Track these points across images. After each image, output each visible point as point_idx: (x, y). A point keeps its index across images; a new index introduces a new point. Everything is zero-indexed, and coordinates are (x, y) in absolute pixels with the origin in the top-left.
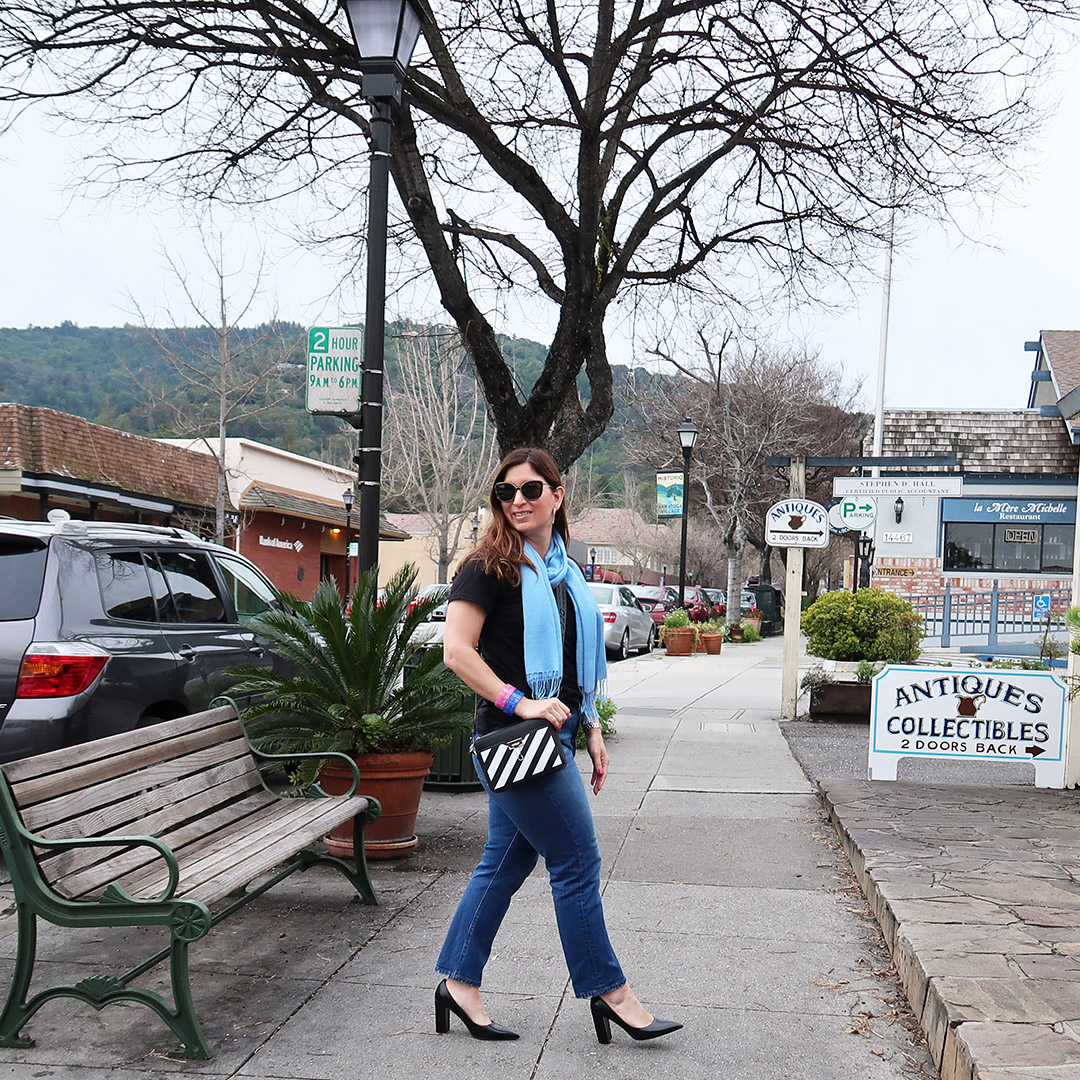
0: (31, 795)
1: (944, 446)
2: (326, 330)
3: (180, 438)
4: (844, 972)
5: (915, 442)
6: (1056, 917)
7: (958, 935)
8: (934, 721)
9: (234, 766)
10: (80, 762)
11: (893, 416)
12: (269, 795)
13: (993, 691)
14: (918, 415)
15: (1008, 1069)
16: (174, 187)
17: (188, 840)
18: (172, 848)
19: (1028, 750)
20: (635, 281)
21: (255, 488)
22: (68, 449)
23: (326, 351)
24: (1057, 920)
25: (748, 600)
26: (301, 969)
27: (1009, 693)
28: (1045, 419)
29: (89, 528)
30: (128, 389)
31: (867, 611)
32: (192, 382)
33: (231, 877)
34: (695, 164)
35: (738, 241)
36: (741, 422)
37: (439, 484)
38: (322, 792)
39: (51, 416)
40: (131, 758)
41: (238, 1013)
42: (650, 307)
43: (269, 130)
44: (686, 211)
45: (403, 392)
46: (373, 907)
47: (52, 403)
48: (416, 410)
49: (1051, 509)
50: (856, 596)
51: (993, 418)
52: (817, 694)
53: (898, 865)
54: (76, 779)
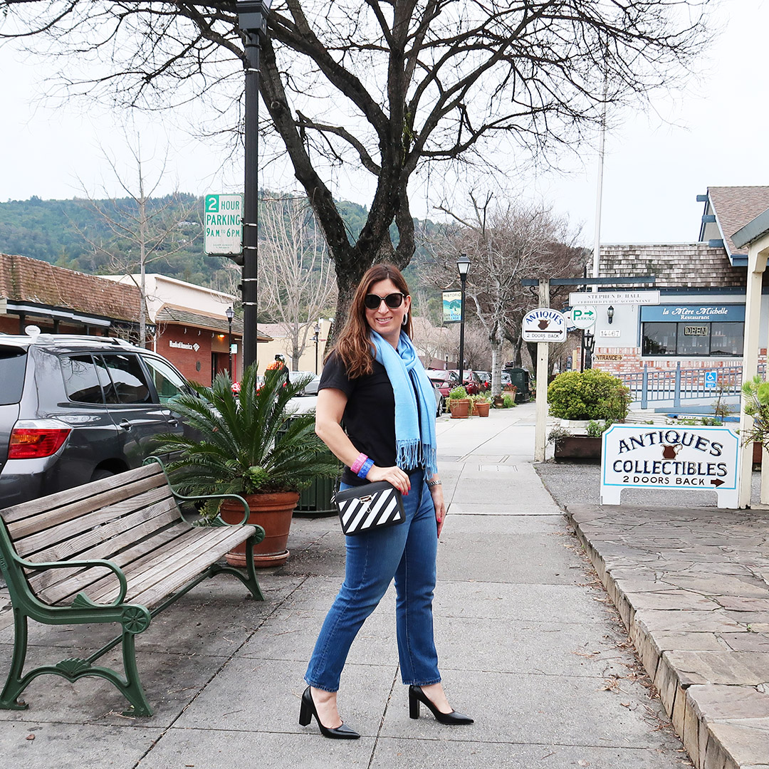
0: (21, 531)
1: (642, 269)
2: (217, 196)
3: (114, 274)
4: (595, 644)
5: (621, 267)
6: (746, 604)
7: (679, 619)
8: (646, 463)
9: (162, 505)
10: (55, 506)
11: (606, 249)
12: (186, 524)
13: (687, 441)
14: (623, 248)
15: (728, 721)
16: (106, 99)
17: (132, 560)
18: (120, 565)
19: (713, 482)
20: (428, 158)
21: (165, 308)
22: (38, 284)
23: (217, 211)
24: (747, 607)
25: (506, 378)
26: (213, 648)
27: (699, 442)
28: (712, 249)
29: (55, 339)
30: (76, 241)
31: (591, 385)
32: (121, 236)
33: (163, 587)
34: (470, 74)
35: (499, 128)
36: (500, 255)
37: (291, 302)
38: (223, 522)
39: (25, 261)
40: (90, 502)
41: (170, 682)
42: (439, 176)
43: (171, 57)
44: (463, 108)
45: (265, 239)
46: (260, 603)
47: (26, 253)
48: (274, 252)
49: (717, 311)
50: (583, 375)
51: (675, 249)
52: (560, 444)
53: (630, 567)
54: (52, 519)
